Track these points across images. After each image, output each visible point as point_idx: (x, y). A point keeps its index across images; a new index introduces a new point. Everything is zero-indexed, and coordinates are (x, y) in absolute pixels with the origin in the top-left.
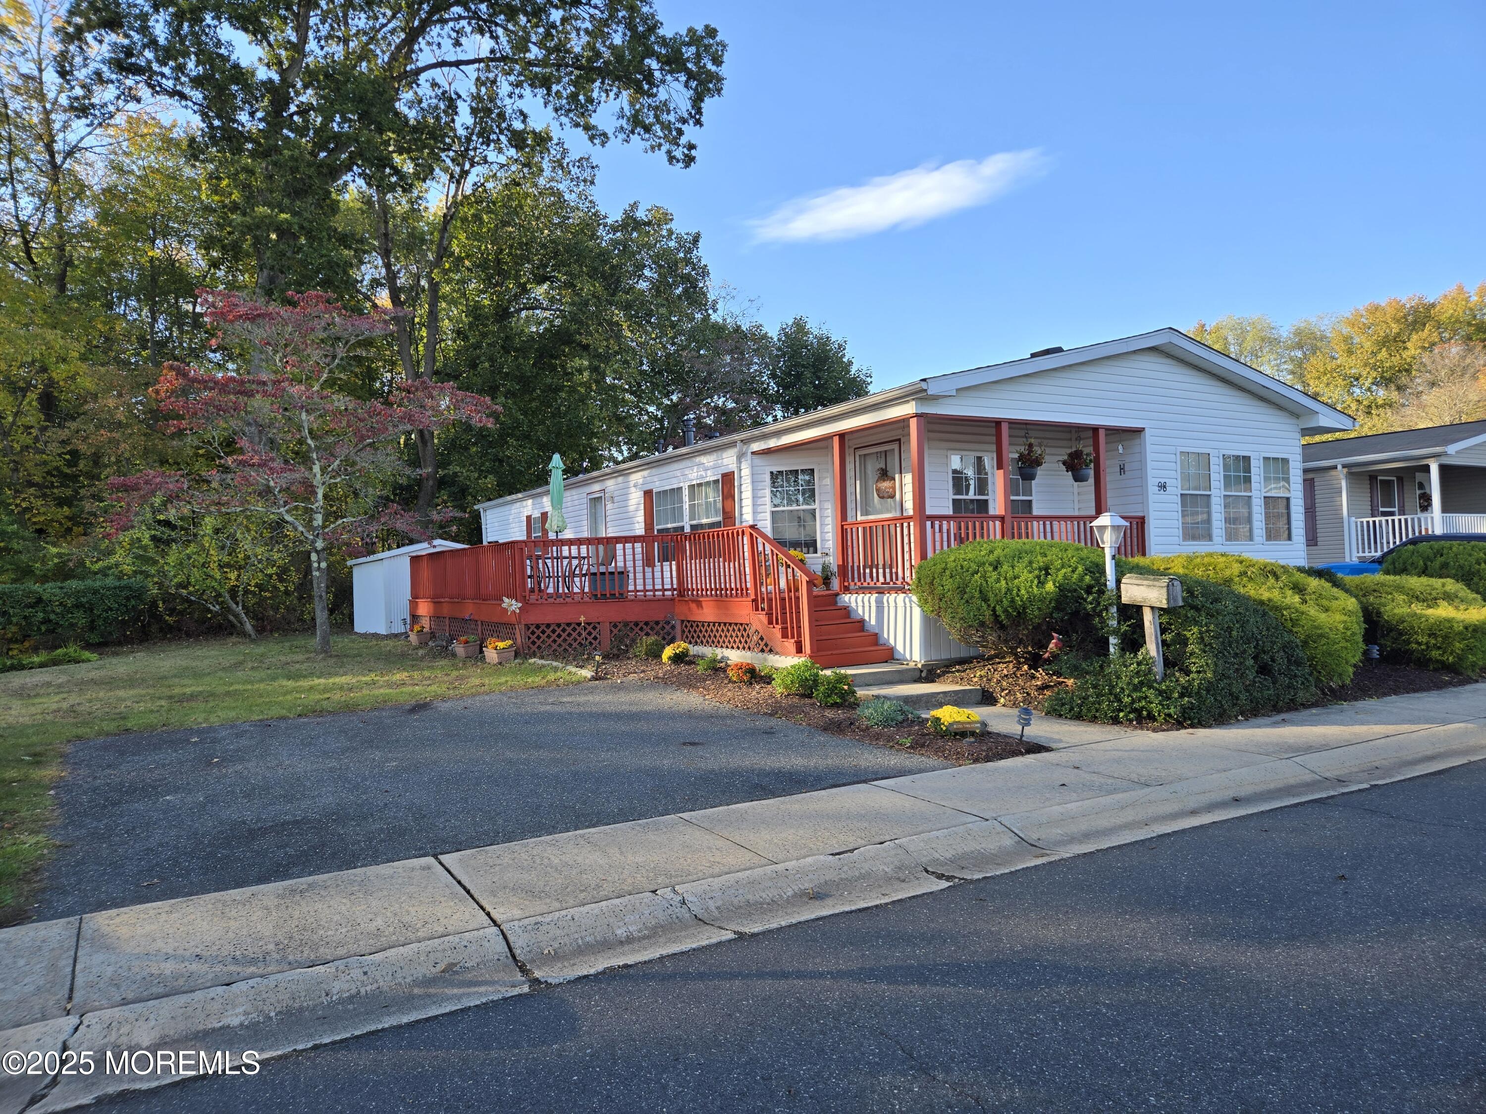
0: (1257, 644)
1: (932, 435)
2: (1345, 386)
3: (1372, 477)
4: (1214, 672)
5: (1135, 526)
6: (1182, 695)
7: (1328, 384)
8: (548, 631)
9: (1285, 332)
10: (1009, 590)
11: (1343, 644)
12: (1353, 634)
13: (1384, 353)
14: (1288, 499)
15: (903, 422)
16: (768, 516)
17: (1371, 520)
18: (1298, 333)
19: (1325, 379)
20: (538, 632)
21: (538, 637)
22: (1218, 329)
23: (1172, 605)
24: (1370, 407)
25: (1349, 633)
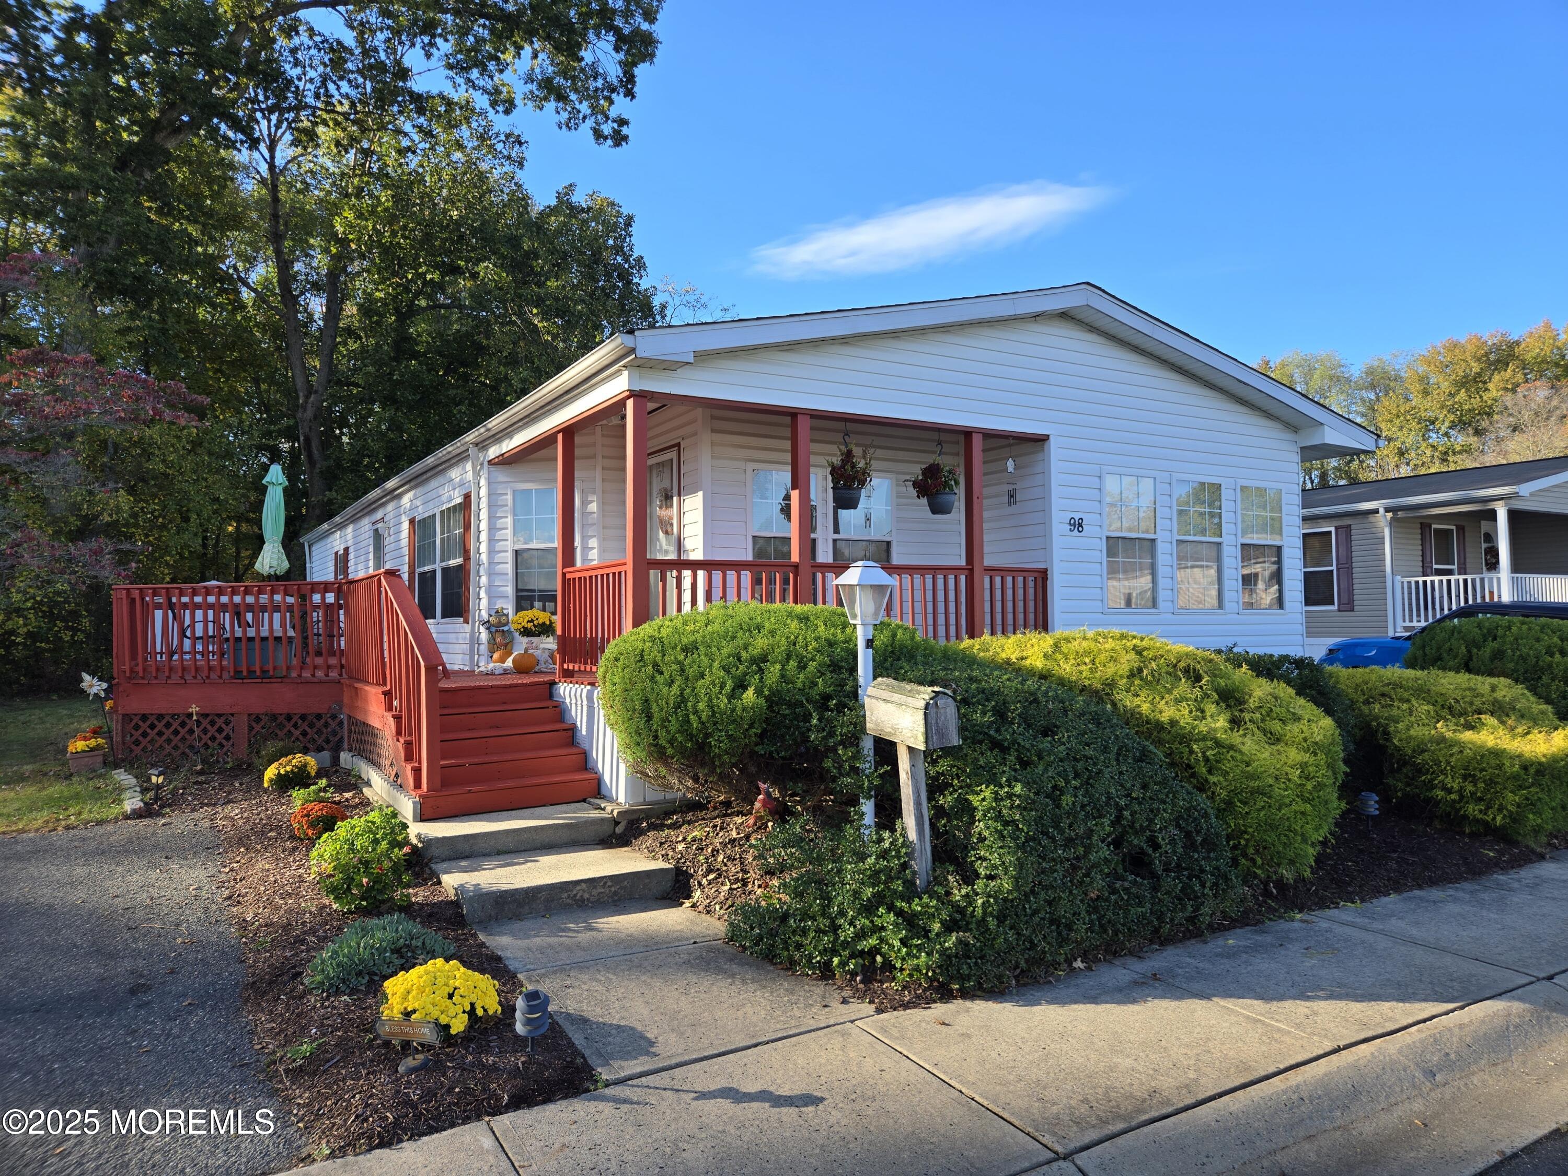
0: (1119, 818)
1: (718, 437)
2: (1420, 430)
3: (1425, 526)
4: (1016, 879)
5: (1031, 584)
6: (948, 928)
7: (1401, 428)
8: (160, 726)
9: (1356, 371)
10: (682, 701)
11: (1300, 806)
12: (1319, 786)
13: (1463, 394)
14: (1279, 548)
15: (616, 409)
16: (509, 557)
17: (1421, 579)
18: (1370, 372)
19: (1397, 422)
20: (144, 726)
21: (145, 735)
22: (1283, 365)
23: (936, 743)
24: (1446, 453)
25: (1309, 786)
